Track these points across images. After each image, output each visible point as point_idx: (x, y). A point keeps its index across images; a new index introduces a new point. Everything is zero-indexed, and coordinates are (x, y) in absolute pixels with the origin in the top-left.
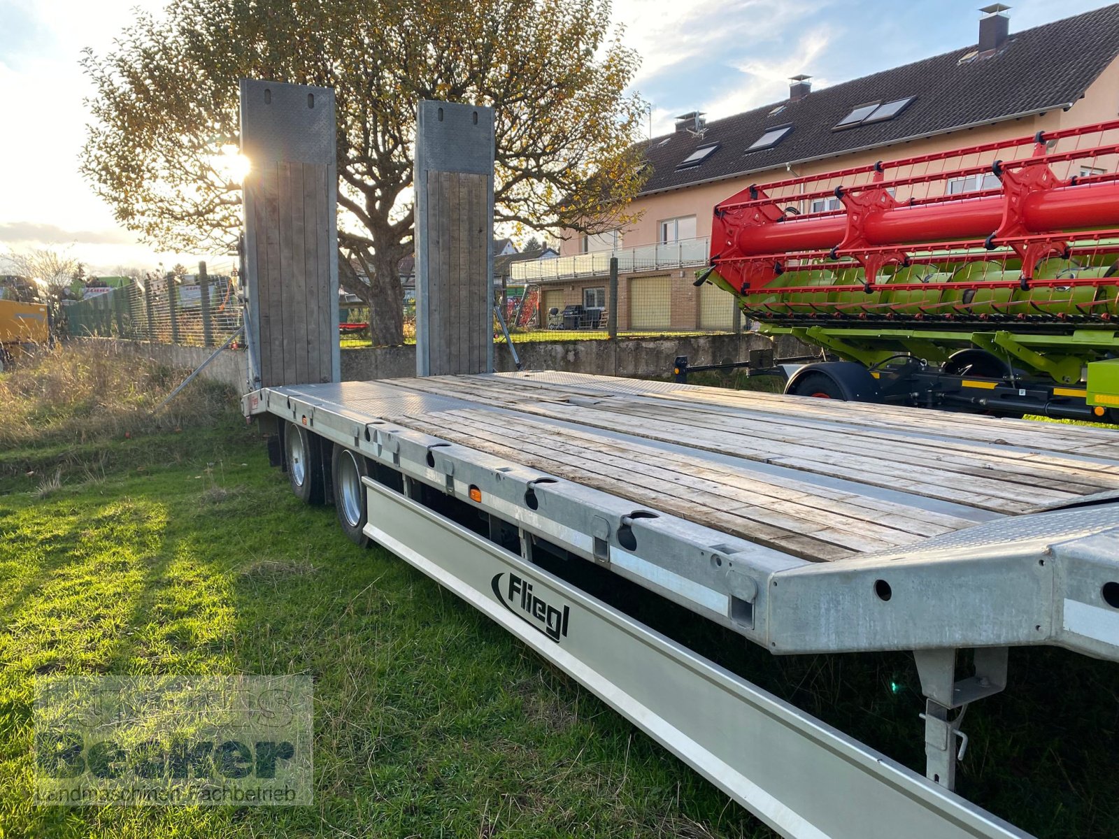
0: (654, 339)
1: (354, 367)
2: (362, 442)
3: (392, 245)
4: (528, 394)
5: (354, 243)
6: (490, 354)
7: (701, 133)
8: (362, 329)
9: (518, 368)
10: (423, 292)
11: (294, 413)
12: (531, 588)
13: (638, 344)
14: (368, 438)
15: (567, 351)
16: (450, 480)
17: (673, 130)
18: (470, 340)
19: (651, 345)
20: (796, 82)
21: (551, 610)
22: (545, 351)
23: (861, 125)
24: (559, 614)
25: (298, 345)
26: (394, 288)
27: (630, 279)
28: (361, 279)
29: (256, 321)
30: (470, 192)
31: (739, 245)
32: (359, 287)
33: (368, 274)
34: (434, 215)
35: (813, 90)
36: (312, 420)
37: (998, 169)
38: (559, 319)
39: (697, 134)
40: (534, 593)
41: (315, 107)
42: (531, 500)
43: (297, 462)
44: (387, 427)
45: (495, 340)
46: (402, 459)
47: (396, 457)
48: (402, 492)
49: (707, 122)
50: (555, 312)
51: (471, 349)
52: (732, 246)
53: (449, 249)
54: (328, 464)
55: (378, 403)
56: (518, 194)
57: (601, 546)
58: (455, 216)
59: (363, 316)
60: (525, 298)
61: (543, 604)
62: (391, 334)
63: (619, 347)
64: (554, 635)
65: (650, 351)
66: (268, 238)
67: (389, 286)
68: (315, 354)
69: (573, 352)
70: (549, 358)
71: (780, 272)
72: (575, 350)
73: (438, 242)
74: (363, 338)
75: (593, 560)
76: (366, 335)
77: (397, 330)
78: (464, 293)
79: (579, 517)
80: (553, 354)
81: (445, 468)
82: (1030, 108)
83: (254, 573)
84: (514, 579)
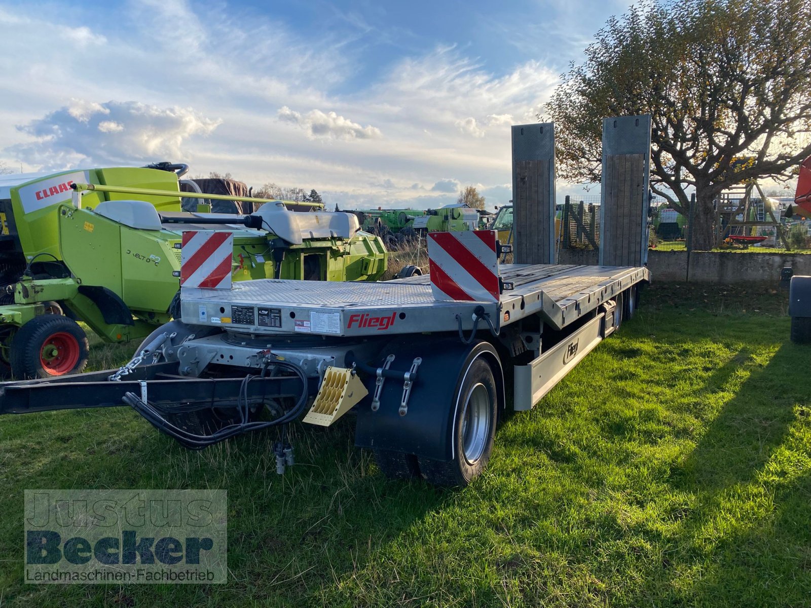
3: (706, 186)
18: (629, 248)
26: (705, 214)
30: (632, 165)
34: (610, 179)
53: (618, 196)
58: (623, 178)
62: (700, 244)
67: (702, 213)
77: (705, 242)
78: (626, 221)
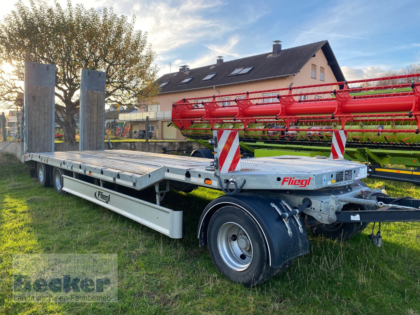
0: (161, 142)
1: (58, 148)
2: (63, 165)
3: (72, 109)
4: (110, 155)
5: (58, 107)
6: (103, 145)
7: (187, 73)
8: (60, 137)
9: (112, 149)
10: (82, 125)
11: (41, 160)
12: (102, 193)
13: (156, 144)
14: (64, 164)
15: (131, 145)
16: (85, 171)
17: (178, 71)
18: (97, 140)
19: (160, 144)
20: (219, 58)
21: (107, 196)
22: (124, 145)
23: (237, 75)
24: (108, 197)
25: (41, 141)
26: (72, 123)
27: (163, 122)
28: (60, 119)
29: (27, 133)
30: (98, 96)
31: (180, 115)
32: (60, 122)
33: (63, 117)
34: (86, 103)
35: (224, 61)
36: (47, 161)
37: (236, 101)
38: (137, 135)
39: (186, 73)
40: (103, 194)
41: (49, 70)
42: (102, 173)
43: (41, 175)
44: (69, 161)
45: (105, 141)
46: (73, 168)
47: (72, 168)
48: (73, 177)
49: (190, 69)
50: (135, 132)
51: (97, 143)
52: (178, 115)
53: (91, 113)
54: (52, 174)
55: (66, 156)
56: (118, 93)
57: (114, 179)
58: (93, 103)
59: (62, 132)
60: (124, 127)
61: (105, 196)
62: (71, 139)
63: (149, 144)
64: (107, 202)
65: (159, 146)
66: (32, 108)
67: (71, 123)
68: (46, 144)
69: (133, 146)
70: (125, 147)
71: (192, 123)
72: (134, 145)
73: (87, 111)
74: (60, 140)
75: (113, 182)
76: (61, 139)
77: (73, 137)
79: (110, 174)
80: (127, 146)
81: (84, 168)
82: (285, 74)
83: (31, 199)
84: (99, 192)
